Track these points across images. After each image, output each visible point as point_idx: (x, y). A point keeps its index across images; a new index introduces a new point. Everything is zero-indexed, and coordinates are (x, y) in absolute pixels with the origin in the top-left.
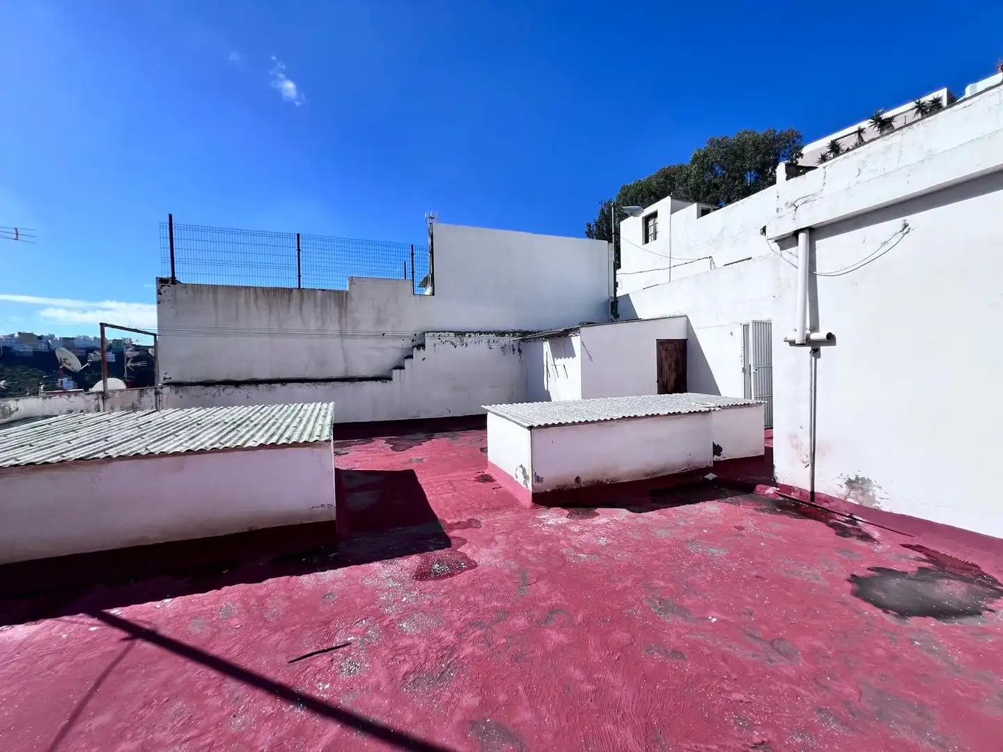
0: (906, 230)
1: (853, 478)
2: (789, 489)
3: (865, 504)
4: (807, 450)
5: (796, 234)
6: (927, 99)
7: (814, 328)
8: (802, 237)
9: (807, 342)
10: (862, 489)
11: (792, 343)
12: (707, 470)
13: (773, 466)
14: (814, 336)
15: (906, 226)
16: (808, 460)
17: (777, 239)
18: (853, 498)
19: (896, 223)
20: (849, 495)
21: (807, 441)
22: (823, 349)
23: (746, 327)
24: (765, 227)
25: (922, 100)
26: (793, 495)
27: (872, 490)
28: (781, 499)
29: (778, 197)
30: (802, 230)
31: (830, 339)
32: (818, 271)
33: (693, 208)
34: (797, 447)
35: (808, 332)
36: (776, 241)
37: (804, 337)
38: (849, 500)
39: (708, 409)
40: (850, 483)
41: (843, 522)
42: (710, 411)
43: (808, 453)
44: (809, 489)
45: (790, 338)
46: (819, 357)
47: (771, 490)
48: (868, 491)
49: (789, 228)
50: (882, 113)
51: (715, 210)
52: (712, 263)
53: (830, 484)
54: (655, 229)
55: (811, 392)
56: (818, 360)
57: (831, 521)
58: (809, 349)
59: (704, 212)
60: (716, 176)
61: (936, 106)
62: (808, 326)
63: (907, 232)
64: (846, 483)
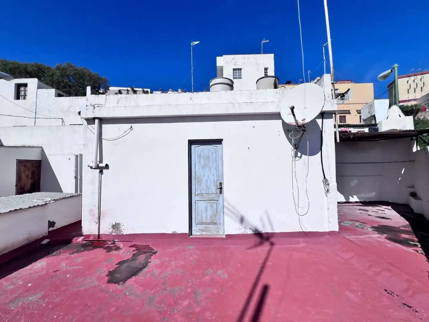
0: (131, 129)
1: (114, 224)
2: (88, 236)
3: (118, 234)
4: (97, 216)
5: (94, 119)
6: (145, 90)
7: (101, 161)
8: (96, 121)
9: (98, 167)
10: (117, 228)
11: (91, 168)
12: (44, 238)
13: (81, 227)
14: (101, 165)
15: (131, 127)
16: (97, 220)
17: (86, 119)
18: (114, 232)
19: (129, 126)
20: (113, 232)
21: (97, 212)
22: (104, 171)
23: (77, 156)
24: (80, 112)
25: (144, 89)
26: (91, 239)
27: (120, 227)
28: (85, 242)
29: (87, 100)
30: (97, 118)
31: (107, 166)
32: (103, 137)
33: (53, 91)
34: (93, 215)
35: (98, 163)
36: (85, 120)
37: (96, 165)
38: (113, 234)
39: (44, 203)
40: (113, 226)
41: (111, 244)
42: (46, 204)
43: (97, 217)
44: (97, 234)
45: (91, 165)
46: (103, 174)
47: (80, 239)
48: (119, 228)
49: (91, 116)
50: (134, 88)
51: (66, 96)
52: (63, 121)
53: (106, 229)
54: (25, 93)
55: (99, 190)
56: (102, 175)
57: (106, 246)
58: (99, 170)
59: (59, 95)
60: (70, 81)
61: (147, 92)
62: (98, 160)
63: (132, 130)
64: (112, 227)
